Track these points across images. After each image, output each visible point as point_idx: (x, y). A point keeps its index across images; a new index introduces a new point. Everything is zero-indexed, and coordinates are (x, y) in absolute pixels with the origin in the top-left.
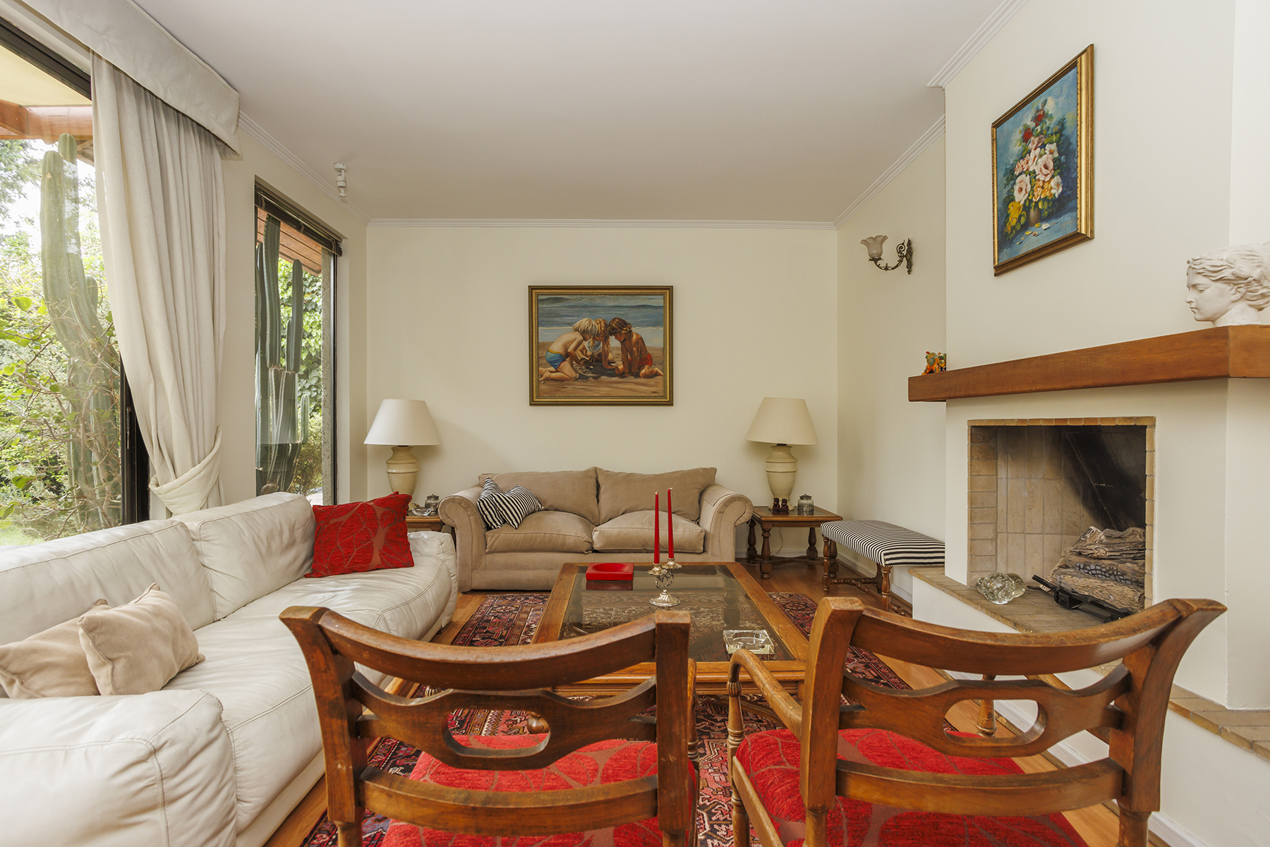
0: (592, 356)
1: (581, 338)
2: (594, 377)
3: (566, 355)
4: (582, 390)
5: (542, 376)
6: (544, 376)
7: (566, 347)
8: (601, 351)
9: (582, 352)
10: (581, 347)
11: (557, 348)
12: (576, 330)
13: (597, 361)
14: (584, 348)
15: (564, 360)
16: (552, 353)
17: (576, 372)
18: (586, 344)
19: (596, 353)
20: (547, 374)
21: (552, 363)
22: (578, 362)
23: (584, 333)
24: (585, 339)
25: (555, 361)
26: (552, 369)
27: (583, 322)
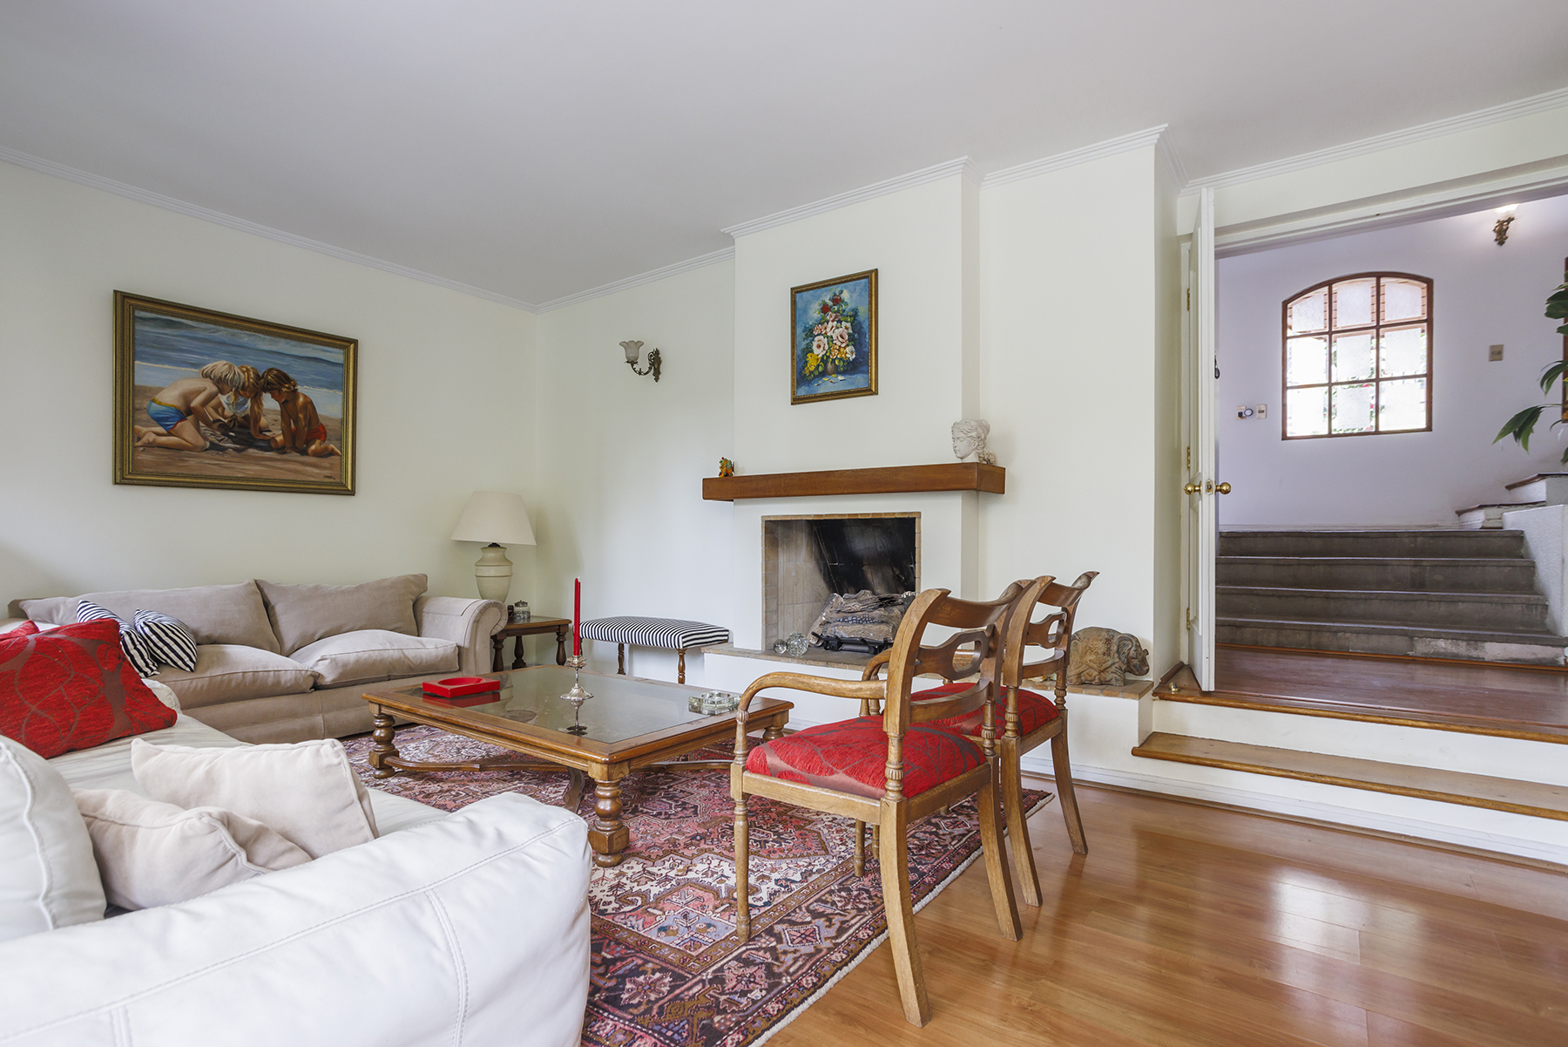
0: (234, 418)
1: (215, 389)
2: (235, 449)
3: (186, 411)
4: (216, 467)
5: (139, 439)
6: (144, 440)
7: (187, 397)
8: (248, 412)
9: (216, 409)
10: (214, 402)
11: (170, 397)
12: (206, 376)
13: (241, 426)
14: (220, 404)
15: (183, 419)
16: (160, 403)
17: (205, 439)
18: (223, 399)
19: (240, 413)
20: (152, 437)
21: (159, 420)
22: (208, 424)
23: (221, 383)
24: (222, 391)
25: (167, 419)
26: (160, 429)
27: (220, 366)
